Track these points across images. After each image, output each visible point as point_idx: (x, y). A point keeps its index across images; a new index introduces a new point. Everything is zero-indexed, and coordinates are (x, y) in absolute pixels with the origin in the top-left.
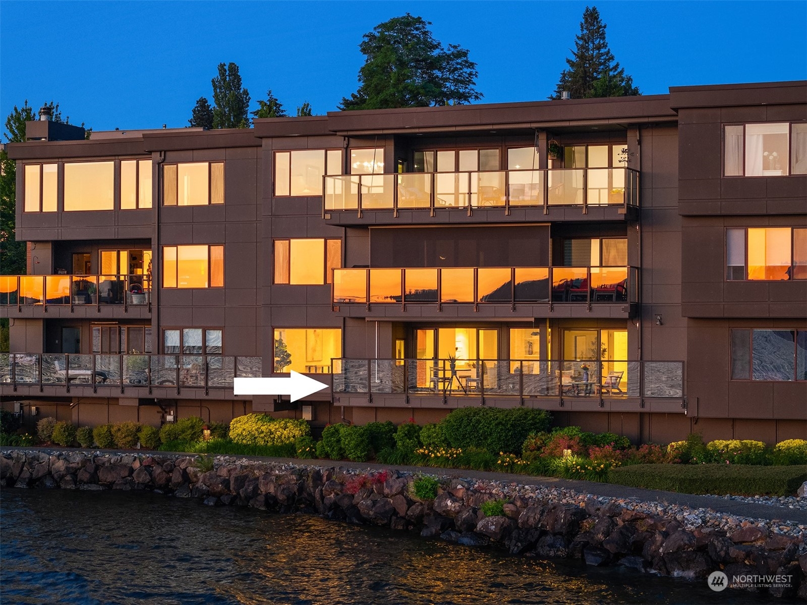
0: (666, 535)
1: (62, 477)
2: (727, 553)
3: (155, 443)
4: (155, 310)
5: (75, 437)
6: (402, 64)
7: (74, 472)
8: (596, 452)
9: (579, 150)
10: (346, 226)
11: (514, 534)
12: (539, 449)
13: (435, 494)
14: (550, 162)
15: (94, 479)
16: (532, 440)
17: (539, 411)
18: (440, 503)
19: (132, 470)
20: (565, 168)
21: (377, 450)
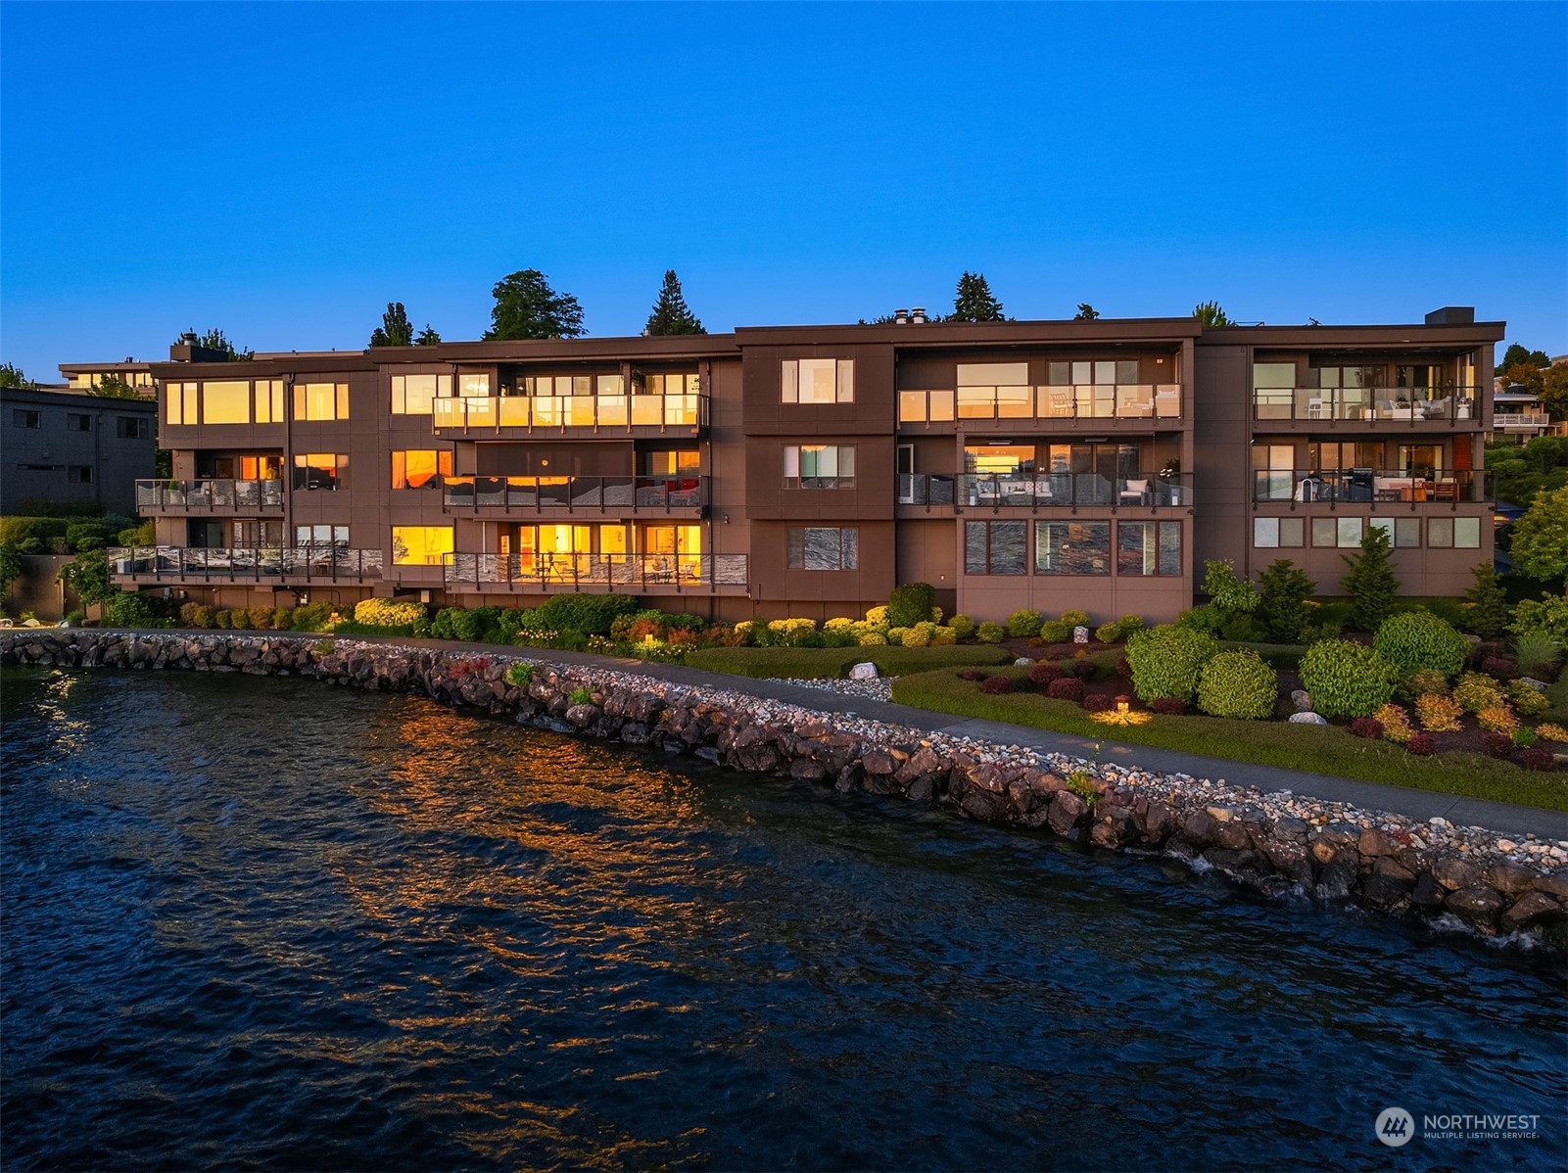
0: (738, 729)
1: (196, 660)
2: (795, 749)
3: (288, 625)
4: (287, 510)
5: (215, 620)
6: (525, 306)
7: (207, 655)
8: (674, 637)
9: (658, 379)
10: (455, 441)
11: (600, 722)
12: (625, 629)
13: (531, 680)
14: (633, 388)
15: (226, 661)
16: (619, 622)
17: (626, 596)
18: (534, 689)
19: (261, 653)
20: (646, 394)
21: (485, 630)
